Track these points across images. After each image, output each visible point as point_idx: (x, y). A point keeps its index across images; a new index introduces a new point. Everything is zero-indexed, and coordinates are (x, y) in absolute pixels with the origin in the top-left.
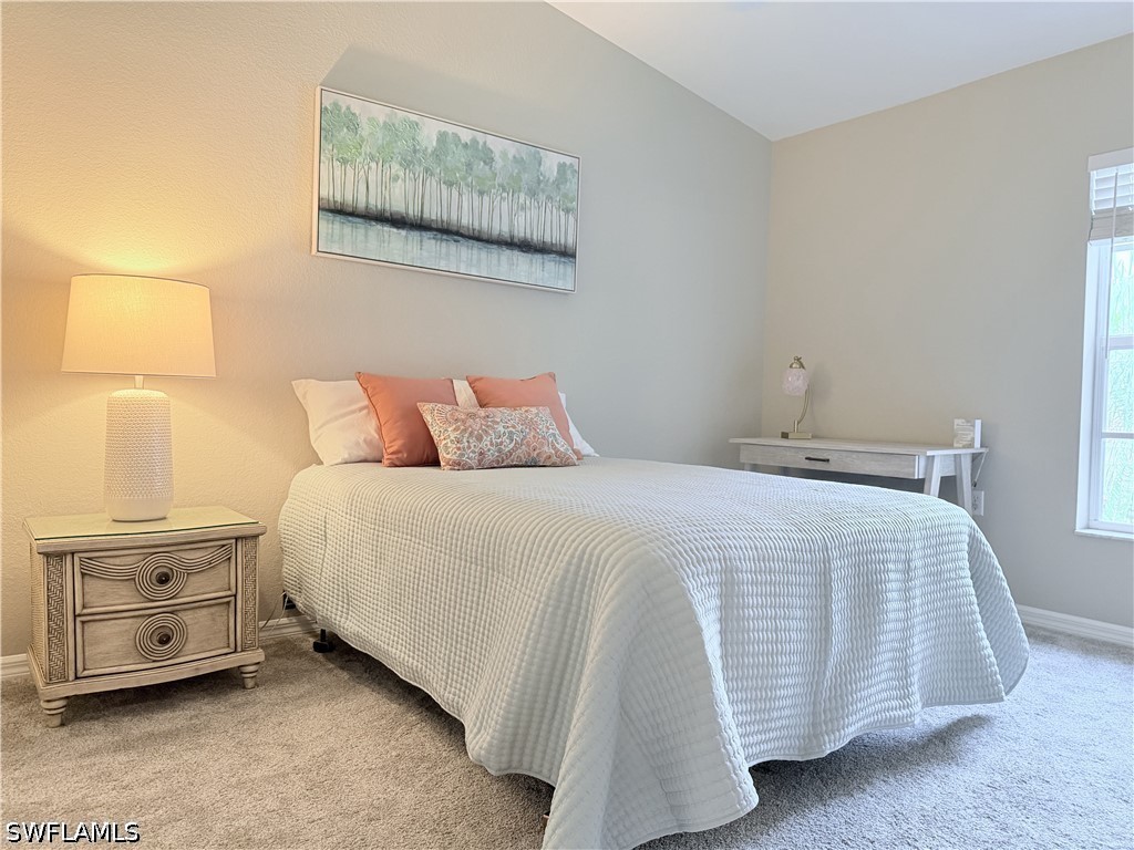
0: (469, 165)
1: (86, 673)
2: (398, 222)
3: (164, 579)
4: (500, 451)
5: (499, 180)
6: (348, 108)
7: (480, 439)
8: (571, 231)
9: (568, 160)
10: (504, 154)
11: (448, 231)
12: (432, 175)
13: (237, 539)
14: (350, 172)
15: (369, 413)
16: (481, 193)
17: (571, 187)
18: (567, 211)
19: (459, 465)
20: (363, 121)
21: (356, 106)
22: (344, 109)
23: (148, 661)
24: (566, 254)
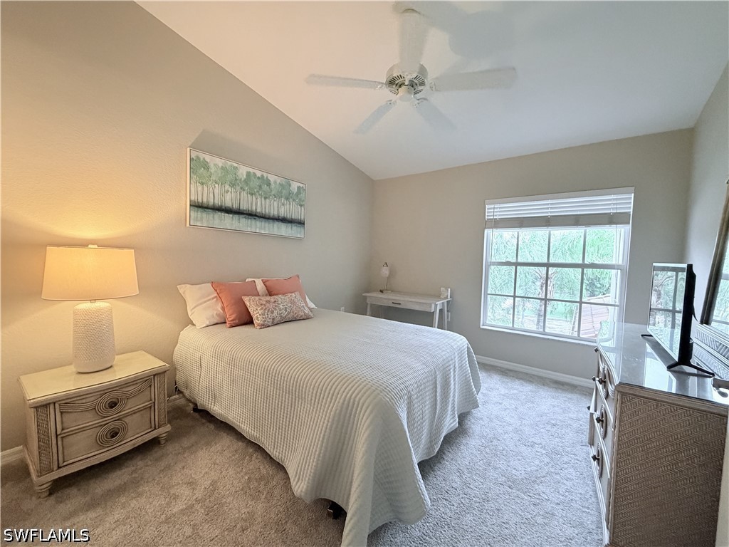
0: (260, 186)
1: (65, 464)
2: (229, 211)
3: (113, 405)
4: (281, 316)
5: (273, 192)
6: (204, 159)
7: (272, 312)
8: (303, 213)
9: (301, 185)
10: (275, 182)
11: (251, 215)
12: (244, 190)
13: (154, 375)
14: (205, 188)
15: (217, 300)
16: (265, 198)
17: (302, 196)
18: (301, 206)
19: (264, 326)
20: (211, 165)
21: (208, 158)
22: (202, 159)
23: (104, 447)
24: (301, 223)
